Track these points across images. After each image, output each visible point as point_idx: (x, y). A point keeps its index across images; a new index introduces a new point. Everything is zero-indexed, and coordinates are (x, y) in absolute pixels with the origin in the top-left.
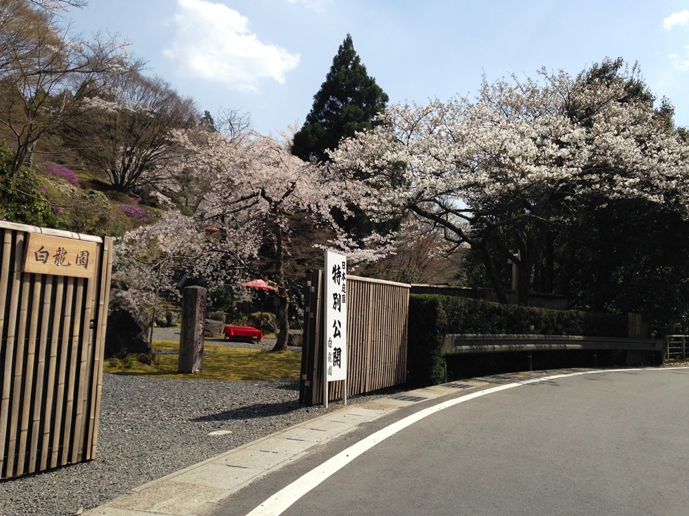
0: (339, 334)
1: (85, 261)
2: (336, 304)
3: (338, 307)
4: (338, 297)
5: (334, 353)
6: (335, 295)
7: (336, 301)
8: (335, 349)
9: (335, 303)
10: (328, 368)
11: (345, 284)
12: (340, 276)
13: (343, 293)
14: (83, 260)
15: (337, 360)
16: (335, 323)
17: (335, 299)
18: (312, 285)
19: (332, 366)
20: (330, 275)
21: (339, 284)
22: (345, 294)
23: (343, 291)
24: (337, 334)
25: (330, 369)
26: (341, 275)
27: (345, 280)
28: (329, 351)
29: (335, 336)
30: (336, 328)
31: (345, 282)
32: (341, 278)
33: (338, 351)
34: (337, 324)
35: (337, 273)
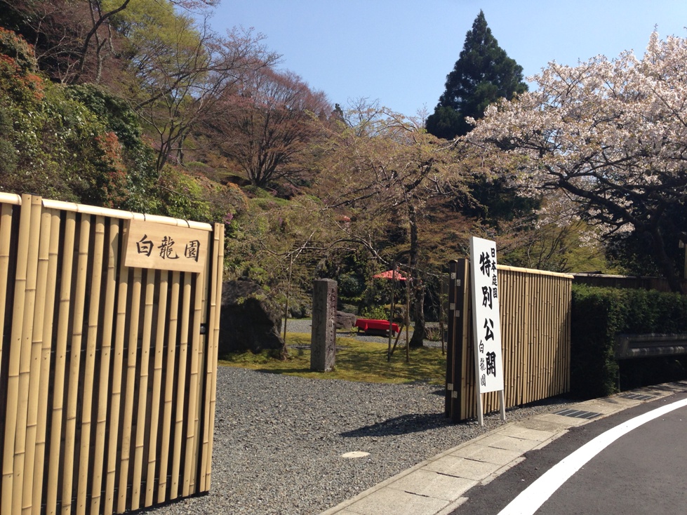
0: (492, 336)
1: (195, 253)
2: (487, 299)
3: (488, 303)
4: (488, 291)
5: (487, 359)
6: (484, 288)
7: (487, 295)
8: (488, 354)
9: (485, 299)
10: (480, 377)
11: (496, 275)
12: (489, 266)
13: (494, 286)
14: (193, 252)
15: (491, 368)
16: (486, 322)
17: (485, 293)
18: (457, 278)
19: (486, 374)
20: (477, 265)
21: (488, 275)
22: (497, 287)
23: (494, 283)
24: (489, 336)
25: (484, 378)
26: (491, 264)
27: (496, 271)
28: (481, 356)
29: (487, 338)
30: (488, 329)
31: (496, 274)
32: (490, 268)
33: (492, 356)
34: (488, 324)
35: (486, 263)
